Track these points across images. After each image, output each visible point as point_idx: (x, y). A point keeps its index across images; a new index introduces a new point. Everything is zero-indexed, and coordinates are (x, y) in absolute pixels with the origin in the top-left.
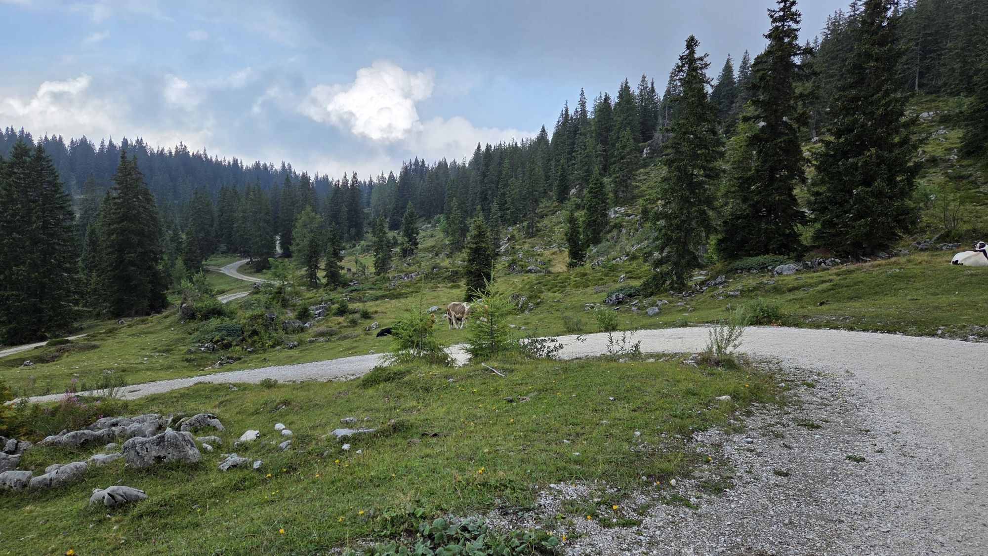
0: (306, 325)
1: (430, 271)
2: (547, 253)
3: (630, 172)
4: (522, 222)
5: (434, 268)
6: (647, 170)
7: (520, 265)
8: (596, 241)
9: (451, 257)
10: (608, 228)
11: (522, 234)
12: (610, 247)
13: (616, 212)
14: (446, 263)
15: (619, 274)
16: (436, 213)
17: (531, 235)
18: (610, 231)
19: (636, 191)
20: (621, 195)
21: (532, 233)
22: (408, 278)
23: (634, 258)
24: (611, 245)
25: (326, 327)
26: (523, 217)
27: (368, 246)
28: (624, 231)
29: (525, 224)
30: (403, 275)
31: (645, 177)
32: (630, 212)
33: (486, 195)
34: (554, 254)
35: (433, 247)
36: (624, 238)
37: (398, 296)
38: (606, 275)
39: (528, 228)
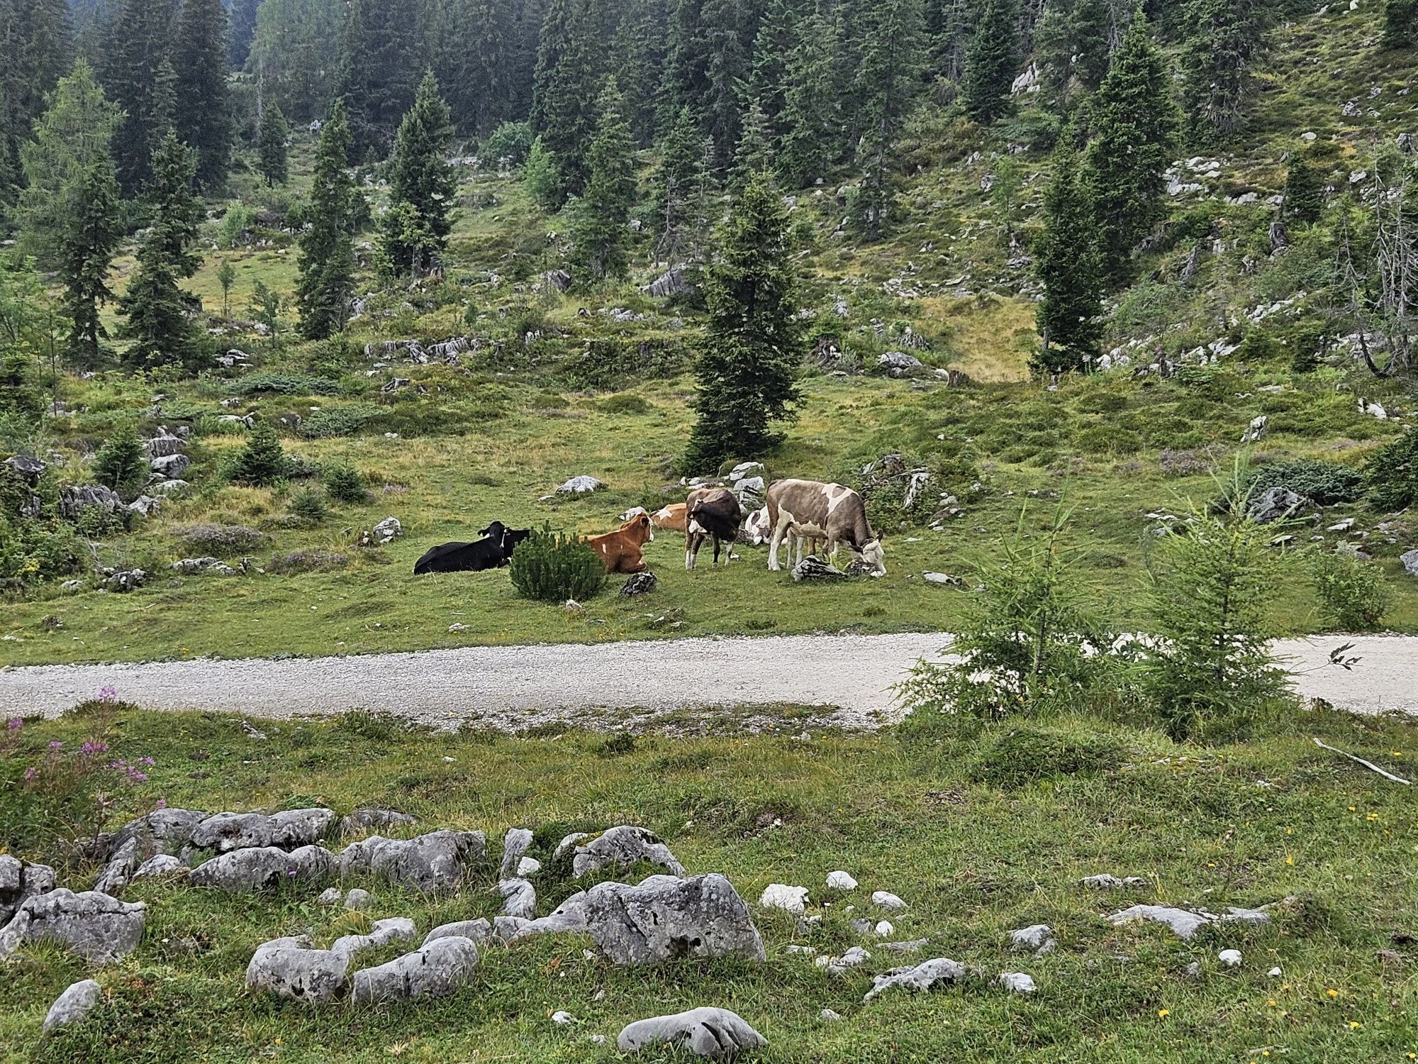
0: (137, 505)
1: (513, 336)
2: (934, 304)
3: (1253, 31)
4: (833, 180)
5: (526, 328)
6: (1304, 29)
7: (854, 346)
8: (1121, 277)
9: (586, 292)
10: (1159, 233)
11: (837, 227)
12: (1168, 301)
13: (1189, 176)
14: (567, 311)
15: (1242, 413)
16: (499, 116)
17: (869, 233)
18: (1167, 246)
19: (1265, 105)
20: (1209, 110)
21: (876, 225)
22: (431, 356)
23: (1258, 351)
24: (1171, 297)
25: (213, 519)
26: (839, 161)
27: (257, 220)
28: (1219, 247)
29: (850, 188)
30: (413, 343)
31: (1298, 54)
32: (1239, 179)
33: (704, 65)
34: (958, 309)
35: (500, 244)
36: (1220, 273)
37: (432, 425)
38: (1196, 413)
39: (863, 204)
